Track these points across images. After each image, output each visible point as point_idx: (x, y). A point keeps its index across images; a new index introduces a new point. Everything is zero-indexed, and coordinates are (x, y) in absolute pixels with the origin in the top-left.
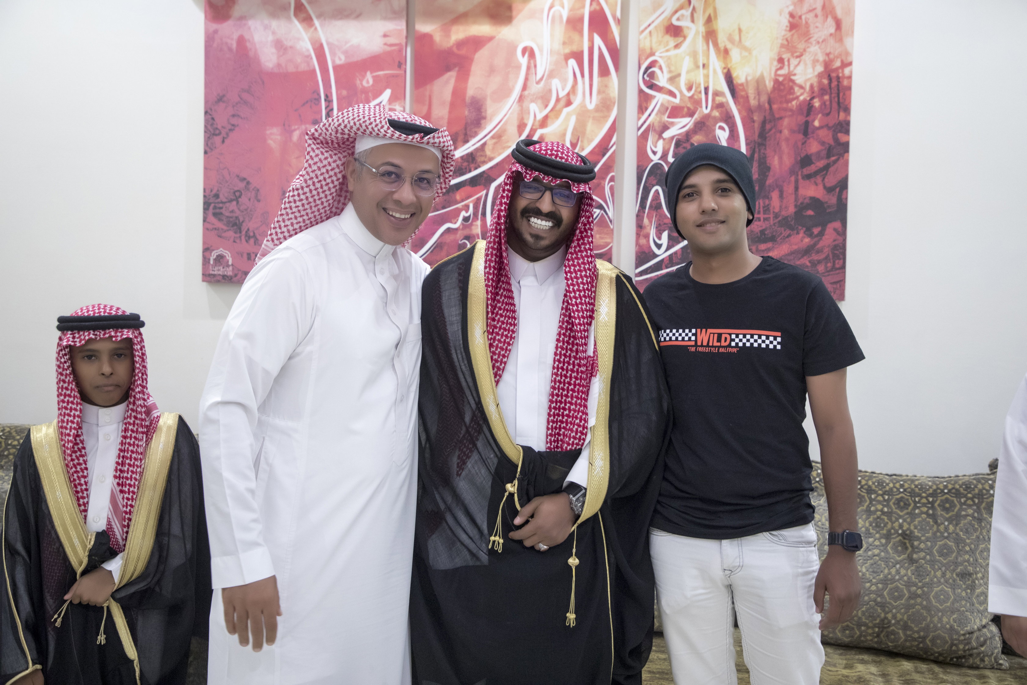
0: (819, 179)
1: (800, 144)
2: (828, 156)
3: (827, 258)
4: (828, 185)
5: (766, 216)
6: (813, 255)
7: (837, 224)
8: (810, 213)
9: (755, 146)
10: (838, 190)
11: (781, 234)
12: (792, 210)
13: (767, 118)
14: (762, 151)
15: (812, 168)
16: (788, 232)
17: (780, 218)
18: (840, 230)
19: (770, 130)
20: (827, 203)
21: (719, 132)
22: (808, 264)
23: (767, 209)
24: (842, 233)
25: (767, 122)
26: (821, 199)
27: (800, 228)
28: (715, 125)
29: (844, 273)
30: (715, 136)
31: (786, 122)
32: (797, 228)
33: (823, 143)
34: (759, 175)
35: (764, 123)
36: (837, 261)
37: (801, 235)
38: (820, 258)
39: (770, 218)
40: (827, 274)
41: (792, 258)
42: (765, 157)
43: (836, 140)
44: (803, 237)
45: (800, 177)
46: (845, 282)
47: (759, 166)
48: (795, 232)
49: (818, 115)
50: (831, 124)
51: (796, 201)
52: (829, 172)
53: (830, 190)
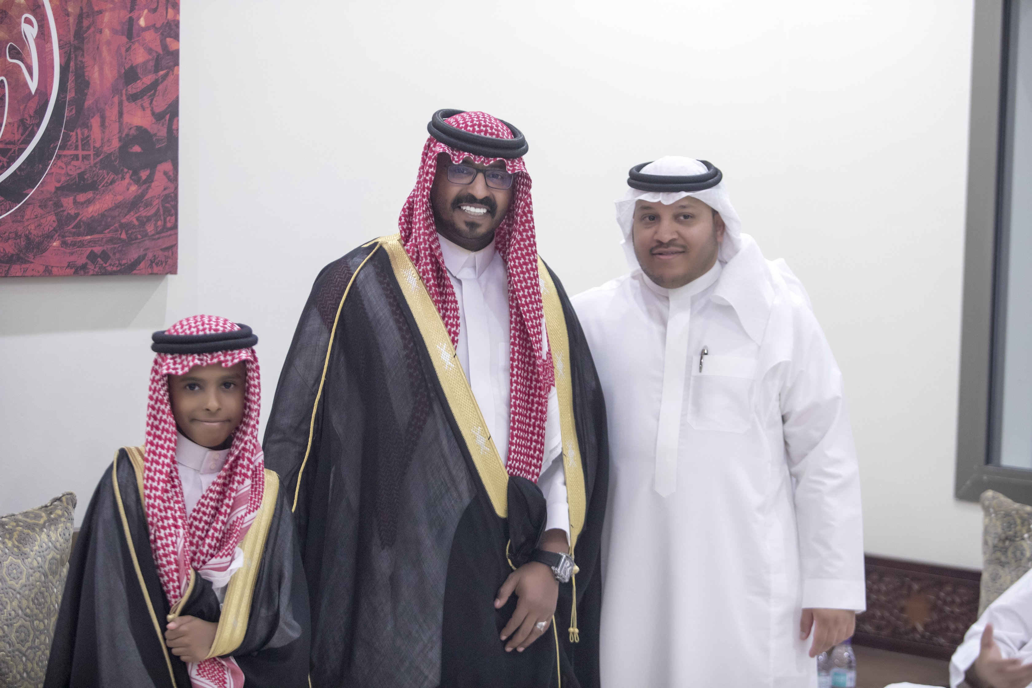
0: (146, 101)
1: (123, 50)
2: (156, 71)
3: (157, 213)
4: (157, 110)
5: (86, 153)
6: (141, 209)
7: (167, 166)
8: (137, 149)
9: (70, 50)
10: (167, 117)
11: (104, 178)
12: (116, 144)
13: (84, 11)
14: (79, 58)
15: (138, 86)
16: (112, 176)
17: (101, 157)
18: (171, 173)
19: (88, 28)
20: (155, 134)
21: (25, 27)
22: (136, 223)
23: (86, 143)
24: (173, 178)
25: (84, 16)
26: (149, 130)
27: (126, 170)
28: (21, 17)
29: (176, 234)
30: (21, 32)
31: (107, 17)
32: (122, 170)
33: (150, 51)
34: (76, 93)
35: (80, 17)
36: (168, 219)
37: (127, 181)
38: (149, 214)
39: (90, 155)
40: (157, 236)
41: (117, 214)
42: (83, 67)
43: (165, 47)
44: (129, 184)
45: (124, 98)
46: (177, 247)
47: (76, 79)
48: (120, 176)
49: (143, 10)
50: (158, 25)
51: (120, 131)
52: (157, 92)
53: (159, 117)
